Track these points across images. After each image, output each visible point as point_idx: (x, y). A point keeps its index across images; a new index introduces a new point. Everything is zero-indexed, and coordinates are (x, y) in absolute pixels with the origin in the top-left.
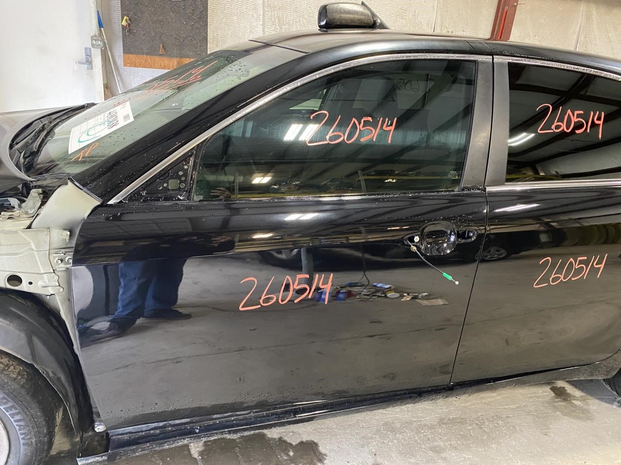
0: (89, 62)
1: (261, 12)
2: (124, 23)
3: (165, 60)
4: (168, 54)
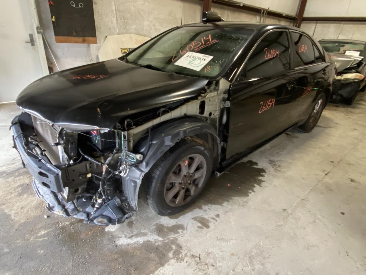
0: (32, 41)
1: (115, 14)
2: (53, 20)
3: (77, 39)
4: (78, 35)
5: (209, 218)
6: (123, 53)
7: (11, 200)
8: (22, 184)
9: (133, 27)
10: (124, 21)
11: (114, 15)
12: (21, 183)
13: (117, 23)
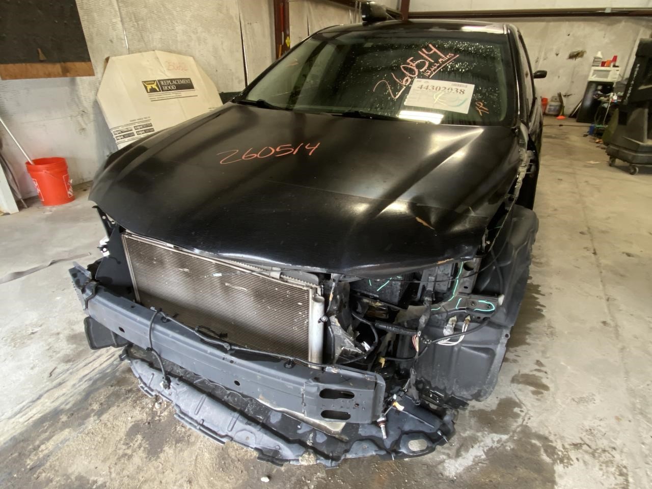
3: (50, 67)
4: (50, 60)
5: (531, 371)
6: (149, 91)
7: (142, 474)
8: (133, 426)
9: (157, 36)
10: (138, 24)
11: (115, 11)
12: (130, 425)
13: (125, 29)
